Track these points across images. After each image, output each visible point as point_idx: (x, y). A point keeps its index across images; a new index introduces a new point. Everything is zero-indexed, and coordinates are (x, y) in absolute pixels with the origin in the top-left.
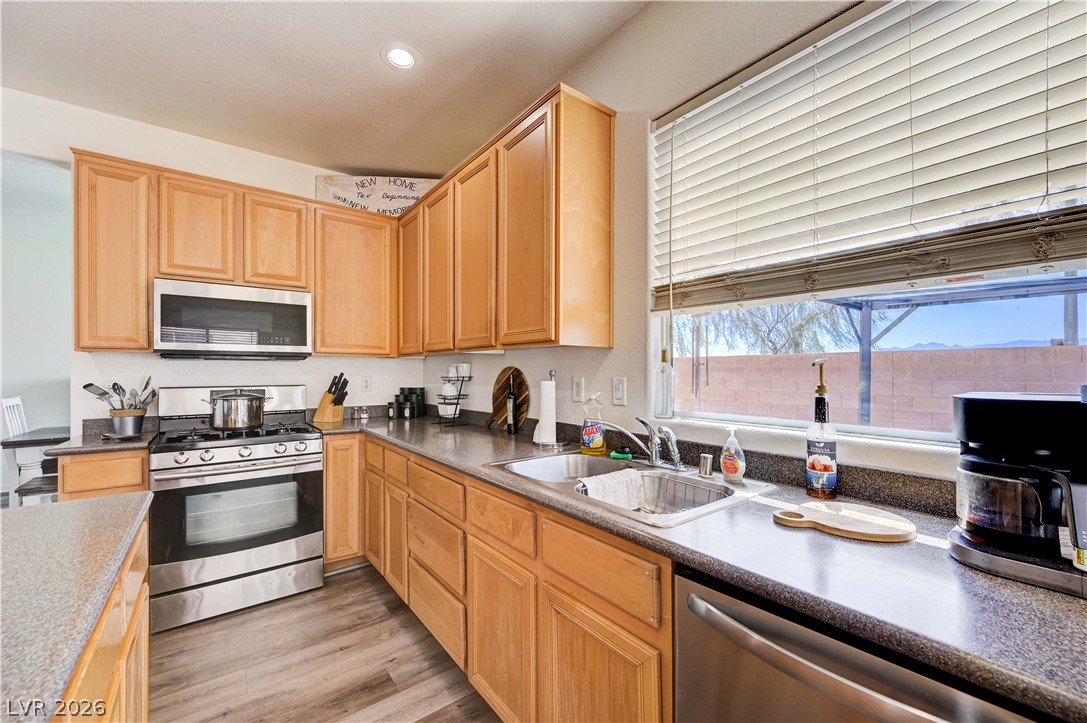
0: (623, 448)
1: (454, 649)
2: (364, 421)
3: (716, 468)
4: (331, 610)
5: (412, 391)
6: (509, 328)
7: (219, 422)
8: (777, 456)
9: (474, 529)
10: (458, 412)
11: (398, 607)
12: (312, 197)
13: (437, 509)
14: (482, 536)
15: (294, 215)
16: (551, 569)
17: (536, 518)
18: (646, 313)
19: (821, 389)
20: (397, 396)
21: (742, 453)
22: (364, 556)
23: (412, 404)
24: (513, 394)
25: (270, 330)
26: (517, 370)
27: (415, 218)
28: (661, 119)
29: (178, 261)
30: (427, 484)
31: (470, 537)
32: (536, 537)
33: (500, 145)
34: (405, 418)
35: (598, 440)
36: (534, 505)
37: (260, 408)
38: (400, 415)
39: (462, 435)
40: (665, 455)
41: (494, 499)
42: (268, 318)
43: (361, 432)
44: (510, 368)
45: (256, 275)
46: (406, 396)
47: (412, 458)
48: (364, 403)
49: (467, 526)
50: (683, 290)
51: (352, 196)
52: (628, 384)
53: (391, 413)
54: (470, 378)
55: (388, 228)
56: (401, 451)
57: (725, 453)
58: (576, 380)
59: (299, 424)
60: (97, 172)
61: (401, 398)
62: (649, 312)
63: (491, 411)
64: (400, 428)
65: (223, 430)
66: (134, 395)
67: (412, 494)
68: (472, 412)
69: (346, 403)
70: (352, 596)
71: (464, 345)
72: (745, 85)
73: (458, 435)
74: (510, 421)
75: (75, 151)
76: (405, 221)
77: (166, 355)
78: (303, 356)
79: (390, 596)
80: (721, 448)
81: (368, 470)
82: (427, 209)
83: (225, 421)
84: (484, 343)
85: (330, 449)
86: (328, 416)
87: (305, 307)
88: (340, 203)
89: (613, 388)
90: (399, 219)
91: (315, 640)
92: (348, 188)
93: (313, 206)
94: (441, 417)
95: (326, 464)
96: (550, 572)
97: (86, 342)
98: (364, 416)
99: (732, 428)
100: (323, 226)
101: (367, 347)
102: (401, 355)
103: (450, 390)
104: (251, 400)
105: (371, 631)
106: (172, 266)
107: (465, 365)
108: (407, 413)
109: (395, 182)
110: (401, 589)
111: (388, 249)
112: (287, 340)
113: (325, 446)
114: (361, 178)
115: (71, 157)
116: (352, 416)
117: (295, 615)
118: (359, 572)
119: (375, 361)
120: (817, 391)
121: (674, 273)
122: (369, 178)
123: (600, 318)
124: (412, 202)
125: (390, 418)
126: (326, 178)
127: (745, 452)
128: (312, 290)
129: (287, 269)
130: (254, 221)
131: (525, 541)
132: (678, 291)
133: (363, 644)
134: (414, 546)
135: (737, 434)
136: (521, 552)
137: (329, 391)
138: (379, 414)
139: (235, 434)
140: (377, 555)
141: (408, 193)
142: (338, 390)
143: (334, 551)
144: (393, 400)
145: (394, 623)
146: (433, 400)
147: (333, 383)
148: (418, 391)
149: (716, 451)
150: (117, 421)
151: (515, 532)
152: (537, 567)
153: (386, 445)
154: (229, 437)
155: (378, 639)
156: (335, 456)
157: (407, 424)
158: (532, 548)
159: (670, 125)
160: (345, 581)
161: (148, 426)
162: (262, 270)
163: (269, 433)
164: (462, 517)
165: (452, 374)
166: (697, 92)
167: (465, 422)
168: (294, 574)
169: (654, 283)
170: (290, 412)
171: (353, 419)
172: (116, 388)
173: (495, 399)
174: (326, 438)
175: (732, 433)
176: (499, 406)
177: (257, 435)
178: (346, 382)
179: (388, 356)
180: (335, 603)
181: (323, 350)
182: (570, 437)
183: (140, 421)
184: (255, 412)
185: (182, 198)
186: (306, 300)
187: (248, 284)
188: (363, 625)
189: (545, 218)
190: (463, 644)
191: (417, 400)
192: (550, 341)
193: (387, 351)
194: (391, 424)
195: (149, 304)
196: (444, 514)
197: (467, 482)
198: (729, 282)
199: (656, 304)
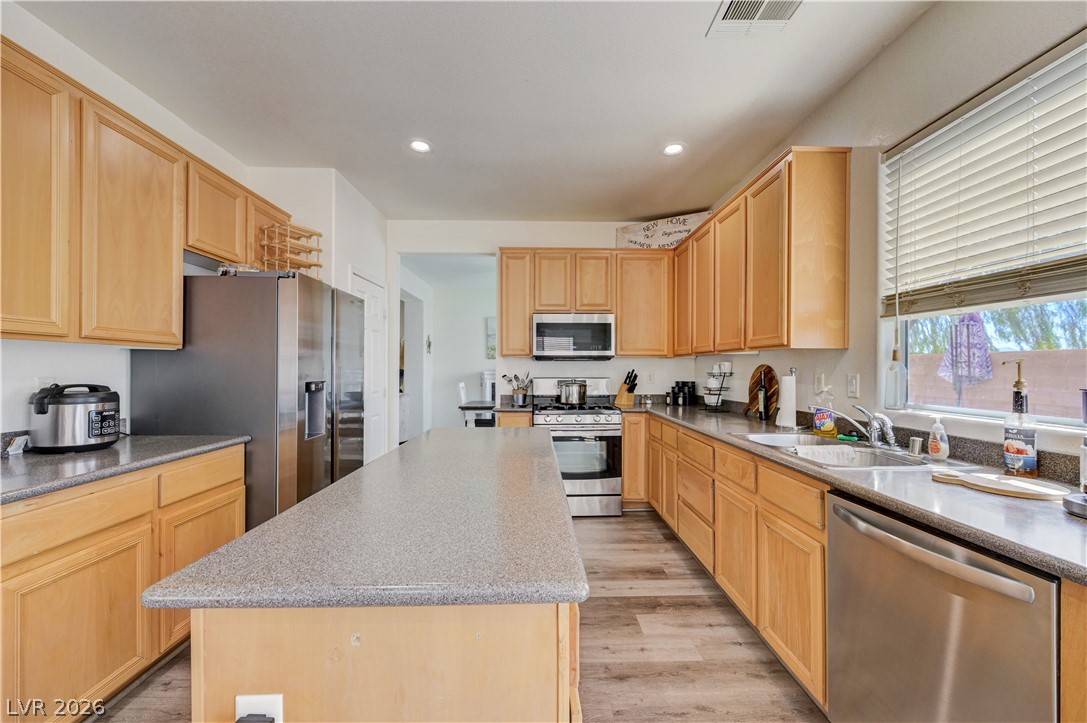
0: (851, 431)
1: (706, 560)
2: (649, 406)
3: (924, 449)
4: (627, 529)
5: (685, 384)
6: (754, 335)
7: (563, 400)
8: (987, 443)
9: (720, 477)
10: (720, 401)
11: (672, 537)
12: (614, 246)
13: (697, 465)
14: (725, 481)
15: (604, 261)
16: (765, 499)
17: (756, 467)
18: (876, 318)
19: (1018, 384)
20: (673, 388)
21: (946, 438)
22: (648, 503)
23: (684, 394)
24: (764, 387)
25: (590, 341)
26: (769, 367)
27: (687, 249)
28: (891, 151)
29: (543, 302)
30: (690, 447)
31: (716, 482)
32: (756, 479)
33: (748, 193)
34: (679, 405)
35: (829, 425)
36: (756, 458)
37: (585, 393)
38: (675, 403)
39: (724, 419)
40: (883, 438)
41: (732, 455)
42: (588, 333)
43: (646, 412)
44: (763, 366)
45: (582, 305)
46: (679, 388)
47: (681, 430)
48: (649, 393)
49: (715, 476)
50: (908, 298)
51: (641, 239)
52: (861, 380)
53: (668, 400)
54: (731, 374)
55: (666, 259)
56: (673, 425)
57: (931, 437)
58: (816, 376)
59: (606, 404)
60: (509, 258)
61: (676, 390)
62: (879, 317)
63: (747, 401)
64: (675, 413)
65: (566, 404)
66: (523, 381)
67: (681, 456)
68: (732, 402)
69: (636, 392)
70: (640, 525)
71: (721, 348)
72: (966, 116)
73: (720, 420)
74: (762, 409)
75: (501, 249)
76: (679, 251)
77: (538, 358)
78: (608, 358)
79: (666, 531)
80: (928, 434)
81: (651, 440)
82: (695, 243)
83: (567, 399)
84: (737, 346)
85: (626, 423)
86: (625, 400)
87: (610, 324)
88: (633, 246)
89: (849, 383)
90: (675, 249)
91: (619, 541)
92: (638, 233)
93: (615, 253)
94: (707, 405)
95: (623, 432)
96: (764, 502)
97: (505, 352)
98: (649, 402)
99: (938, 416)
100: (622, 265)
101: (650, 350)
102: (676, 355)
103: (714, 384)
104: (580, 386)
105: (654, 546)
106: (541, 305)
107: (726, 363)
108: (680, 401)
109: (671, 221)
110: (672, 523)
111: (666, 275)
112: (600, 347)
113: (623, 419)
114: (647, 224)
115: (498, 253)
116: (640, 401)
117: (606, 527)
118: (644, 514)
119: (656, 361)
120: (1015, 386)
121: (899, 285)
122: (652, 223)
123: (834, 324)
124: (686, 235)
125: (668, 405)
126: (623, 229)
127: (948, 436)
128: (614, 311)
129: (600, 300)
130: (581, 269)
131: (749, 482)
132: (904, 299)
133: (648, 551)
134: (681, 491)
135: (942, 422)
136: (747, 489)
137: (625, 382)
138: (660, 400)
139: (572, 407)
140: (657, 501)
141: (682, 228)
142: (631, 382)
143: (629, 494)
144: (670, 391)
145: (668, 545)
146: (701, 392)
147: (628, 377)
148: (690, 385)
149: (925, 435)
150: (515, 396)
151: (743, 476)
152: (758, 500)
153: (663, 421)
154: (569, 409)
155: (657, 551)
156: (629, 428)
157: (680, 409)
158: (753, 486)
159: (898, 156)
160: (636, 516)
161: (528, 401)
162: (585, 302)
163: (591, 408)
164: (711, 468)
165: (716, 370)
166: (921, 127)
167: (725, 409)
168: (604, 502)
169: (883, 293)
170: (600, 396)
171: (640, 403)
172: (516, 377)
173: (751, 392)
174: (624, 414)
175: (938, 421)
176: (753, 398)
177: (584, 409)
178: (636, 376)
179: (666, 357)
180: (630, 526)
181: (622, 353)
182: (806, 421)
183: (525, 396)
184: (583, 396)
185: (545, 263)
186: (610, 319)
187: (578, 313)
188: (648, 542)
189: (779, 251)
190: (712, 556)
191: (689, 391)
192: (783, 345)
193: (665, 353)
194: (668, 409)
195: (531, 329)
196: (702, 468)
197: (716, 445)
198: (947, 291)
199: (887, 311)
